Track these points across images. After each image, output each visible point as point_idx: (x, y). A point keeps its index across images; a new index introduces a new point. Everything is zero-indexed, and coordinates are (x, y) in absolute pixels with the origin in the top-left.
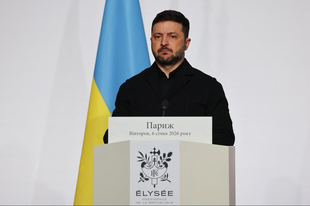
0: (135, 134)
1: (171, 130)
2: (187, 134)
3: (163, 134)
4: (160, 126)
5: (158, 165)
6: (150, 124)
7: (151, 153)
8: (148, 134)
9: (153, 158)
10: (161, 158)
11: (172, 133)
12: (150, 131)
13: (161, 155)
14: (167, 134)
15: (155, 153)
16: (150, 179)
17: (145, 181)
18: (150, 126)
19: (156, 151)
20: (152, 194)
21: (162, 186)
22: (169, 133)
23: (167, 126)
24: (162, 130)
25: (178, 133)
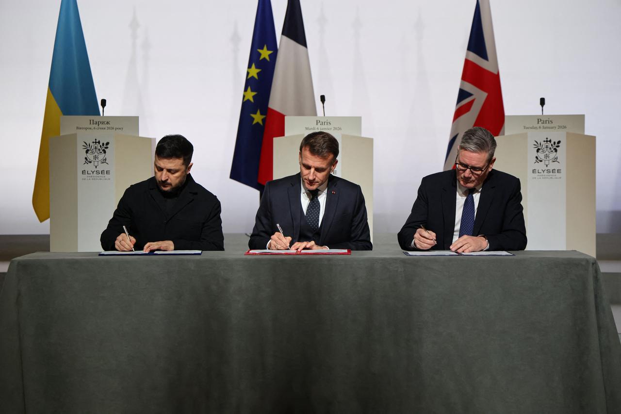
0: (81, 128)
1: (108, 126)
2: (120, 129)
3: (103, 128)
4: (99, 123)
5: (99, 152)
6: (92, 121)
7: (93, 142)
8: (90, 129)
9: (95, 146)
10: (101, 146)
11: (109, 128)
12: (92, 126)
13: (101, 144)
14: (105, 128)
15: (96, 142)
16: (93, 162)
17: (89, 163)
18: (92, 123)
19: (97, 141)
20: (94, 173)
21: (102, 167)
22: (106, 128)
23: (105, 123)
24: (101, 126)
25: (113, 128)
